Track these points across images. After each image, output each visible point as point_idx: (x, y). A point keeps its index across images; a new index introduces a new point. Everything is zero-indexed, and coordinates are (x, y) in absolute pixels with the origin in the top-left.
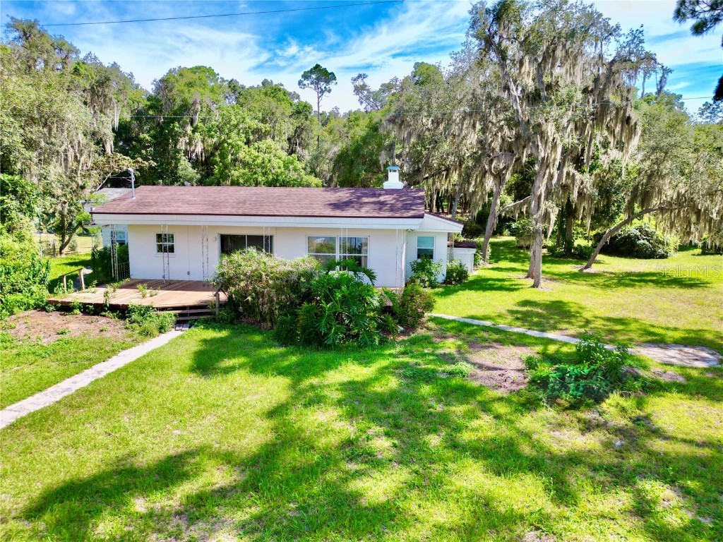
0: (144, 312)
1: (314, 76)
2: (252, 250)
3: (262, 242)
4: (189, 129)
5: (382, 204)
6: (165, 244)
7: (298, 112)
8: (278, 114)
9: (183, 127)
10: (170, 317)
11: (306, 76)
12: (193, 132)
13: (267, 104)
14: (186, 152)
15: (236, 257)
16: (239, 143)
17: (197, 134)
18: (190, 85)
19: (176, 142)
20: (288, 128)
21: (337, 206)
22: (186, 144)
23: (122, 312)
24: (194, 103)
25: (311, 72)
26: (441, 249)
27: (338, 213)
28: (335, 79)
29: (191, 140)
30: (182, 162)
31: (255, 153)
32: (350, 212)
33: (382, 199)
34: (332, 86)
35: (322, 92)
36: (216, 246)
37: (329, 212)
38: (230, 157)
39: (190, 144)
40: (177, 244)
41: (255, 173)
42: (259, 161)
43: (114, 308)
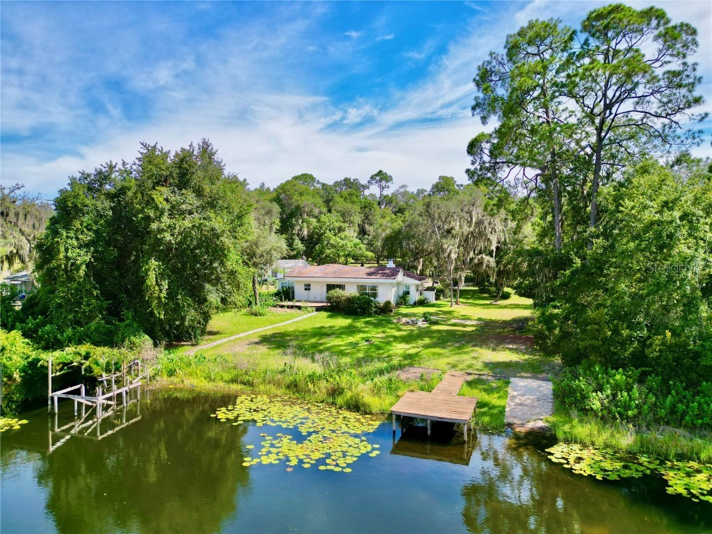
0: (306, 308)
1: (378, 178)
2: (338, 289)
3: (341, 287)
4: (300, 221)
5: (385, 273)
6: (308, 287)
7: (365, 207)
8: (352, 211)
9: (297, 221)
10: (314, 309)
11: (372, 178)
12: (302, 222)
13: (346, 207)
14: (298, 235)
15: (332, 291)
16: (331, 236)
17: (305, 224)
18: (301, 194)
19: (293, 229)
20: (357, 219)
21: (369, 274)
22: (299, 230)
23: (299, 308)
24: (304, 207)
25: (376, 175)
26: (413, 291)
27: (369, 277)
28: (392, 180)
29: (301, 228)
30: (296, 241)
31: (338, 239)
32: (374, 277)
33: (386, 271)
34: (389, 184)
35: (383, 188)
36: (325, 288)
37: (366, 276)
38: (326, 242)
39: (301, 230)
40: (312, 287)
41: (338, 250)
42: (340, 244)
43: (296, 307)
